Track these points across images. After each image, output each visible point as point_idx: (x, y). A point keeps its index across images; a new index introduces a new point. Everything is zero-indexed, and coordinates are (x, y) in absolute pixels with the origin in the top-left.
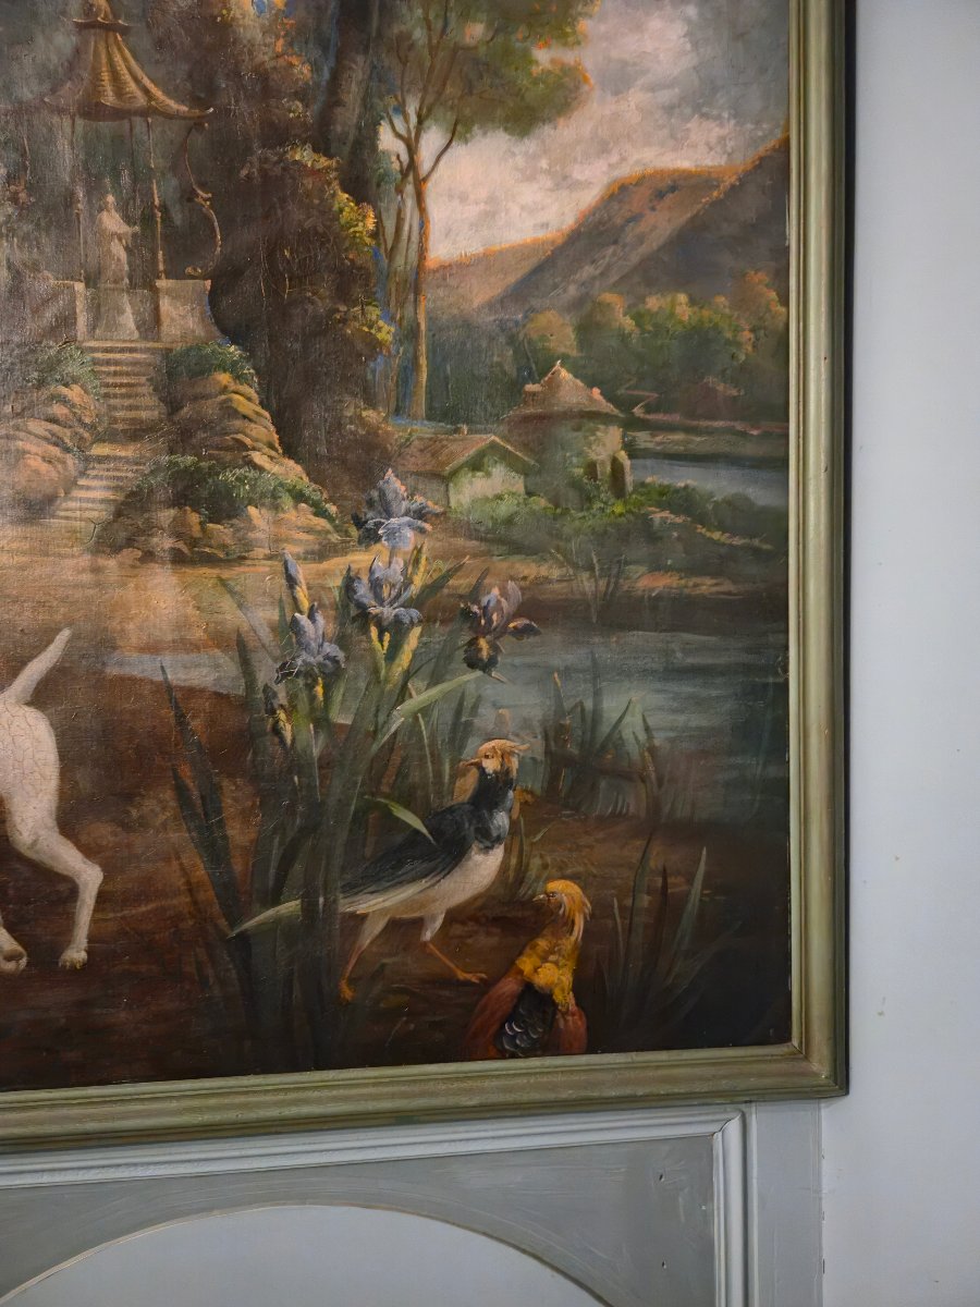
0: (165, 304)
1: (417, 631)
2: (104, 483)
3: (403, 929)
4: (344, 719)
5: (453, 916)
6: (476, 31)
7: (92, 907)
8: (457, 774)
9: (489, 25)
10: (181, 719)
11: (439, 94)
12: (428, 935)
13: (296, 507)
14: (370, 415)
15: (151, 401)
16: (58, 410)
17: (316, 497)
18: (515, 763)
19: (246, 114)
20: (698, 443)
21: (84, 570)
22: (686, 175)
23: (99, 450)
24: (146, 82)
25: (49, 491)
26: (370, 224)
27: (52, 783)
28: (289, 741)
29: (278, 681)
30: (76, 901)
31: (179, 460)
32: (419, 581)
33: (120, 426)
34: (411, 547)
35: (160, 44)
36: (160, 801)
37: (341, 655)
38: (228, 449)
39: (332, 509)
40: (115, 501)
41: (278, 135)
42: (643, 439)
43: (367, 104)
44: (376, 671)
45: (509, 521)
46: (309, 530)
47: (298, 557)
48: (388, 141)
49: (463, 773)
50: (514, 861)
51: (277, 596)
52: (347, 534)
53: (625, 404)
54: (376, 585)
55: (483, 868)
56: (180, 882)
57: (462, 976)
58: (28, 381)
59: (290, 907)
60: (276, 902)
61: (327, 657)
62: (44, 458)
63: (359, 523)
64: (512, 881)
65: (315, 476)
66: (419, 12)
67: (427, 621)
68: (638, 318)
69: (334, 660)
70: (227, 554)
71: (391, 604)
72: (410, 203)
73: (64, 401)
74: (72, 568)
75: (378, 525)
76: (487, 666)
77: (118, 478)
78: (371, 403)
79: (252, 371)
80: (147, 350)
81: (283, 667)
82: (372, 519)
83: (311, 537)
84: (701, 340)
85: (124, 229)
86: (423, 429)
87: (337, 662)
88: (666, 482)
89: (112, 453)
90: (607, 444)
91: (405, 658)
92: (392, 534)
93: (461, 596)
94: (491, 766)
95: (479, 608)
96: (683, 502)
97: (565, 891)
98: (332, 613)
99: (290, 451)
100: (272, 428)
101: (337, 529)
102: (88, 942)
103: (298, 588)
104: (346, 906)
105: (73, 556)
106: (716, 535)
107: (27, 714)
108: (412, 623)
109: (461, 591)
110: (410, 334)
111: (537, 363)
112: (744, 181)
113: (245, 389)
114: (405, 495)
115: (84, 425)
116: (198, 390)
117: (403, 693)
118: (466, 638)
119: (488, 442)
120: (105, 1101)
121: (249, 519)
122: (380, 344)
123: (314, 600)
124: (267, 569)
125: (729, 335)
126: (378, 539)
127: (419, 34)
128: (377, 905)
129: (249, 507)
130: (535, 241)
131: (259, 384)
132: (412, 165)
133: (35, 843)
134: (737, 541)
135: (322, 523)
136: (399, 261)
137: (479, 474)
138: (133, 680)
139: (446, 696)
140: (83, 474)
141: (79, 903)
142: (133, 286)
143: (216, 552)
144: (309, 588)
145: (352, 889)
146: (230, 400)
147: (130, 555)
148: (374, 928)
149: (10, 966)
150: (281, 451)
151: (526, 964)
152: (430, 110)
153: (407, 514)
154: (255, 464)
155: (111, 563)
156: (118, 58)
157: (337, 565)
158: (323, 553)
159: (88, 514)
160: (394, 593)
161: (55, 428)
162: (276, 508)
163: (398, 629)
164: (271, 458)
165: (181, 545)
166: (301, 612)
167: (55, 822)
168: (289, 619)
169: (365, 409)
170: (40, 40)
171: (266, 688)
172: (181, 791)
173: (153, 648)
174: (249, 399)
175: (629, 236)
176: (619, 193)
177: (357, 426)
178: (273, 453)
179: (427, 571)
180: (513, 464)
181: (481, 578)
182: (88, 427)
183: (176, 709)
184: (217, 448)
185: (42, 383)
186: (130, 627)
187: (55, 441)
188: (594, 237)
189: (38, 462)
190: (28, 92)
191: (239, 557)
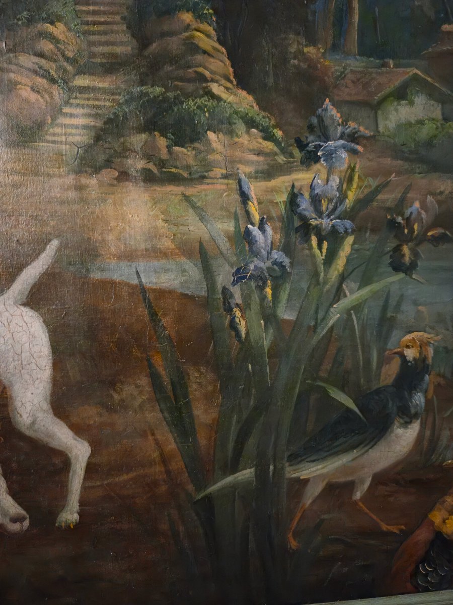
1: (350, 240)
2: (86, 111)
3: (337, 490)
5: (380, 479)
7: (82, 477)
8: (383, 361)
10: (153, 315)
12: (358, 495)
13: (248, 132)
14: (310, 50)
15: (126, 37)
16: (47, 46)
17: (265, 123)
18: (430, 352)
21: (69, 188)
23: (81, 81)
25: (38, 118)
27: (46, 373)
28: (243, 335)
29: (234, 284)
30: (69, 472)
31: (150, 90)
32: (352, 196)
33: (98, 60)
34: (346, 166)
36: (137, 386)
37: (287, 261)
38: (189, 81)
39: (279, 134)
40: (94, 127)
44: (316, 274)
45: (429, 144)
47: (249, 176)
49: (389, 360)
50: (428, 433)
51: (233, 210)
52: (291, 155)
56: (156, 455)
57: (385, 527)
58: (19, 20)
59: (246, 474)
60: (234, 469)
61: (275, 263)
62: (33, 89)
63: (301, 146)
64: (425, 448)
65: (264, 105)
67: (358, 231)
69: (281, 265)
70: (190, 174)
71: (329, 216)
74: (62, 183)
75: (318, 147)
76: (408, 270)
77: (98, 107)
78: (312, 41)
79: (211, 11)
81: (238, 271)
82: (313, 142)
83: (261, 159)
86: (356, 64)
87: (284, 267)
89: (91, 84)
91: (340, 263)
92: (329, 156)
93: (388, 209)
94: (410, 354)
95: (403, 219)
98: (278, 224)
99: (243, 80)
100: (228, 62)
101: (283, 151)
102: (80, 506)
103: (250, 203)
104: (293, 472)
105: (60, 176)
107: (24, 314)
108: (346, 231)
109: (388, 204)
113: (205, 26)
114: (340, 121)
116: (166, 28)
117: (339, 294)
118: (391, 244)
119: (411, 74)
121: (208, 142)
123: (264, 214)
124: (224, 187)
126: (317, 160)
128: (317, 471)
129: (208, 132)
131: (217, 22)
133: (33, 423)
135: (270, 146)
137: (404, 102)
138: (112, 283)
139: (375, 295)
140: (67, 103)
141: (71, 474)
143: (181, 172)
144: (260, 203)
145: (295, 458)
146: (192, 37)
147: (108, 175)
149: (16, 527)
150: (235, 83)
151: (437, 517)
153: (341, 138)
154: (213, 94)
155: (93, 182)
157: (282, 182)
158: (269, 173)
159: (70, 139)
160: (331, 207)
161: (43, 62)
162: (231, 133)
163: (334, 238)
164: (227, 89)
165: (151, 166)
166: (253, 224)
167: (50, 406)
168: (242, 230)
169: (306, 46)
171: (225, 289)
172: (155, 378)
173: (129, 256)
174: (208, 36)
177: (299, 60)
178: (229, 85)
179: (359, 187)
180: (432, 93)
181: (405, 193)
182: (73, 61)
183: (150, 307)
184: (181, 79)
185: (30, 21)
186: (110, 237)
187: (45, 74)
189: (28, 92)
191: (200, 176)
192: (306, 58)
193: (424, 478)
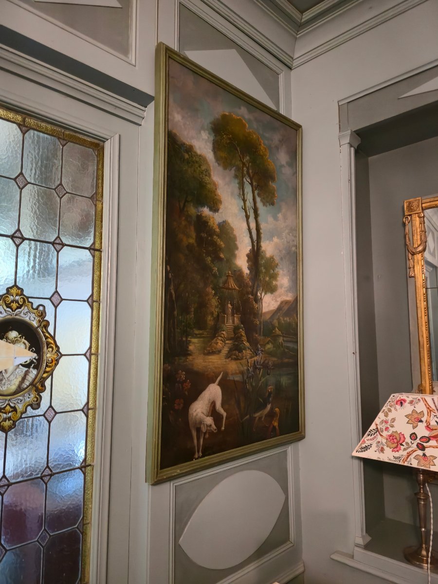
0: (235, 318)
1: (262, 370)
2: (227, 347)
4: (254, 384)
5: (266, 416)
6: (267, 279)
7: (225, 420)
9: (269, 277)
11: (264, 288)
12: (263, 419)
13: (248, 350)
14: (256, 335)
15: (233, 334)
16: (223, 335)
17: (251, 348)
18: (272, 390)
19: (245, 290)
20: (289, 339)
21: (224, 362)
22: (288, 301)
23: (227, 342)
24: (234, 284)
25: (221, 349)
26: (257, 306)
27: (221, 399)
28: (248, 389)
29: (247, 379)
31: (236, 343)
33: (229, 338)
34: (261, 356)
35: (235, 278)
36: (233, 400)
37: (254, 374)
38: (241, 341)
39: (252, 350)
40: (228, 350)
41: (248, 293)
42: (285, 339)
43: (257, 289)
44: (257, 376)
45: (271, 352)
47: (248, 358)
48: (259, 294)
51: (246, 365)
53: (283, 334)
55: (269, 406)
56: (235, 414)
57: (266, 425)
58: (219, 331)
59: (248, 416)
60: (246, 416)
61: (252, 374)
63: (255, 352)
65: (251, 345)
66: (262, 275)
67: (263, 368)
68: (284, 320)
71: (259, 365)
72: (261, 303)
76: (269, 375)
77: (229, 346)
78: (257, 334)
79: (244, 329)
81: (247, 376)
82: (257, 352)
83: (250, 355)
84: (290, 324)
85: (231, 307)
86: (262, 337)
88: (286, 345)
90: (281, 340)
91: (261, 374)
92: (259, 355)
94: (269, 390)
95: (268, 365)
96: (288, 348)
97: (277, 409)
98: (253, 367)
99: (248, 341)
100: (246, 338)
101: (253, 354)
104: (254, 415)
105: (223, 359)
106: (291, 353)
107: (218, 387)
109: (267, 363)
110: (260, 323)
111: (274, 327)
112: (294, 302)
113: (243, 331)
114: (260, 348)
115: (225, 338)
116: (238, 332)
117: (260, 380)
118: (267, 370)
119: (269, 340)
120: (230, 453)
121: (243, 352)
122: (257, 324)
123: (251, 365)
124: (245, 360)
125: (292, 323)
126: (257, 355)
127: (262, 279)
128: (257, 415)
129: (243, 350)
130: (273, 310)
131: (245, 331)
132: (261, 298)
133: (218, 409)
134: (293, 354)
135: (251, 353)
136: (260, 312)
137: (268, 344)
138: (230, 380)
139: (265, 380)
140: (225, 346)
141: (223, 419)
142: (232, 316)
143: (239, 358)
144: (250, 363)
145: (255, 413)
146: (242, 333)
147: (230, 359)
148: (257, 418)
149: (215, 431)
151: (273, 422)
152: (263, 290)
153: (261, 351)
154: (244, 343)
155: (227, 360)
156: (231, 281)
157: (253, 359)
158: (251, 358)
159: (225, 352)
161: (222, 338)
162: (246, 350)
163: (260, 369)
164: (246, 342)
165: (236, 357)
166: (249, 367)
167: (221, 405)
170: (223, 277)
171: (245, 380)
172: (235, 399)
173: (232, 374)
174: (244, 333)
175: (283, 309)
176: (282, 303)
179: (263, 360)
180: (272, 343)
181: (269, 361)
183: (235, 384)
185: (221, 331)
186: (230, 371)
187: (222, 340)
188: (279, 309)
189: (220, 344)
190: (221, 285)
191: (242, 359)
192: (256, 336)
193: (271, 415)
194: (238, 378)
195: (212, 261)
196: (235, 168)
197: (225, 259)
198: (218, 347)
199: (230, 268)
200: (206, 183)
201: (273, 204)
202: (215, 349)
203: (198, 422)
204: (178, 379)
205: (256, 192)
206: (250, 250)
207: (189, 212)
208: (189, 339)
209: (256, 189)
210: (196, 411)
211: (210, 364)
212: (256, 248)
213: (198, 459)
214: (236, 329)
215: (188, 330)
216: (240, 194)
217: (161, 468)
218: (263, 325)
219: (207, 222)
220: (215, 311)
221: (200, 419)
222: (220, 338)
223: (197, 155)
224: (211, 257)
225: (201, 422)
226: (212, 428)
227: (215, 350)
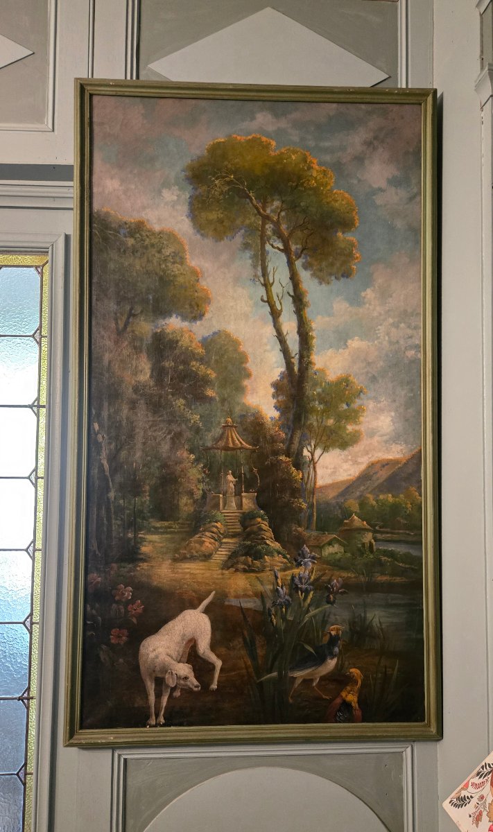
0: (244, 500)
1: (312, 592)
2: (226, 550)
3: (307, 682)
4: (290, 618)
5: (323, 678)
6: (331, 422)
7: (219, 673)
8: (324, 635)
9: (335, 419)
10: (244, 617)
11: (320, 439)
12: (314, 684)
13: (278, 556)
14: (299, 529)
15: (240, 527)
16: (215, 530)
17: (284, 553)
18: (340, 633)
19: (268, 447)
20: (395, 537)
21: (219, 575)
22: (391, 460)
23: (224, 540)
24: (241, 440)
25: (211, 552)
26: (301, 476)
27: (209, 636)
28: (275, 625)
29: (272, 607)
30: (214, 671)
31: (247, 543)
32: (312, 578)
33: (231, 534)
35: (245, 430)
36: (238, 641)
37: (290, 599)
38: (260, 539)
39: (288, 556)
40: (228, 555)
41: (276, 453)
42: (379, 536)
43: (300, 443)
44: (300, 604)
45: (339, 560)
46: (282, 563)
47: (278, 570)
48: (306, 453)
49: (326, 635)
50: (340, 662)
53: (373, 526)
54: (300, 579)
55: (332, 663)
56: (244, 666)
57: (324, 697)
59: (275, 674)
60: (271, 673)
61: (286, 600)
62: (210, 543)
63: (296, 561)
64: (339, 668)
65: (284, 547)
66: (315, 417)
67: (315, 590)
68: (377, 501)
69: (288, 601)
70: (259, 569)
71: (305, 584)
72: (312, 470)
73: (216, 527)
74: (217, 573)
75: (301, 561)
76: (332, 603)
77: (230, 548)
78: (300, 526)
79: (267, 517)
80: (238, 513)
81: (274, 603)
83: (282, 565)
84: (396, 508)
85: (234, 479)
86: (315, 533)
88: (385, 548)
89: (228, 541)
90: (368, 538)
91: (309, 601)
92: (305, 564)
93: (325, 583)
94: (333, 633)
95: (330, 586)
96: (391, 554)
97: (355, 671)
98: (288, 587)
99: (277, 539)
100: (272, 533)
101: (290, 562)
103: (278, 579)
104: (291, 674)
106: (401, 565)
107: (203, 616)
108: (311, 590)
109: (326, 581)
110: (311, 506)
111: (347, 514)
112: (408, 461)
113: (265, 522)
115: (221, 534)
116: (252, 523)
117: (308, 611)
118: (326, 595)
119: (333, 537)
120: (226, 730)
121: (265, 559)
122: (303, 509)
123: (283, 583)
125: (404, 506)
126: (301, 565)
127: (315, 424)
128: (299, 674)
129: (265, 556)
130: (347, 480)
131: (269, 521)
132: (313, 459)
133: (204, 653)
134: (407, 566)
135: (285, 560)
136: (309, 486)
137: (331, 546)
138: (232, 606)
139: (321, 612)
140: (220, 547)
142: (236, 495)
143: (256, 569)
144: (281, 579)
145: (292, 669)
146: (261, 526)
147: (232, 570)
148: (298, 682)
149: (196, 689)
150: (274, 540)
151: (344, 694)
152: (318, 443)
154: (267, 543)
156: (233, 434)
158: (285, 570)
159: (221, 558)
160: (306, 581)
161: (213, 535)
163: (307, 592)
164: (272, 542)
165: (246, 567)
166: (279, 587)
167: (210, 647)
168: (275, 588)
169: (298, 527)
170: (213, 430)
171: (269, 609)
172: (244, 639)
173: (237, 597)
174: (266, 525)
175: (375, 478)
176: (372, 465)
177: (296, 532)
178: (272, 540)
179: (315, 575)
180: (341, 544)
181: (331, 577)
182: (222, 534)
183: (244, 614)
184: (257, 539)
185: (210, 522)
186: (232, 591)
187: (213, 538)
188: (364, 477)
189: (208, 544)
190: (209, 444)
191: (262, 570)
193: (339, 679)
194: (249, 604)
195: (188, 405)
196: (243, 231)
197: (217, 399)
198: (203, 549)
199: (230, 413)
200: (175, 276)
201: (347, 274)
202: (197, 552)
203: (158, 669)
204: (117, 598)
205: (298, 264)
206: (282, 373)
207: (137, 333)
208: (140, 535)
209: (298, 257)
210: (155, 650)
211: (188, 576)
212: (296, 368)
213: (155, 726)
214: (247, 519)
215: (139, 520)
216: (256, 276)
217: (81, 728)
218: (318, 509)
219: (177, 342)
220: (199, 489)
221: (164, 664)
222: (207, 534)
223: (153, 234)
224: (185, 398)
225: (165, 669)
226: (188, 683)
227: (196, 554)
